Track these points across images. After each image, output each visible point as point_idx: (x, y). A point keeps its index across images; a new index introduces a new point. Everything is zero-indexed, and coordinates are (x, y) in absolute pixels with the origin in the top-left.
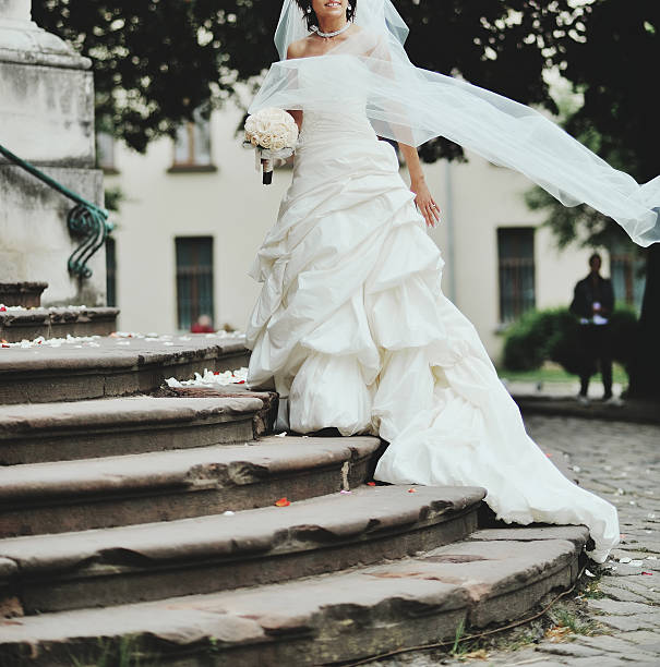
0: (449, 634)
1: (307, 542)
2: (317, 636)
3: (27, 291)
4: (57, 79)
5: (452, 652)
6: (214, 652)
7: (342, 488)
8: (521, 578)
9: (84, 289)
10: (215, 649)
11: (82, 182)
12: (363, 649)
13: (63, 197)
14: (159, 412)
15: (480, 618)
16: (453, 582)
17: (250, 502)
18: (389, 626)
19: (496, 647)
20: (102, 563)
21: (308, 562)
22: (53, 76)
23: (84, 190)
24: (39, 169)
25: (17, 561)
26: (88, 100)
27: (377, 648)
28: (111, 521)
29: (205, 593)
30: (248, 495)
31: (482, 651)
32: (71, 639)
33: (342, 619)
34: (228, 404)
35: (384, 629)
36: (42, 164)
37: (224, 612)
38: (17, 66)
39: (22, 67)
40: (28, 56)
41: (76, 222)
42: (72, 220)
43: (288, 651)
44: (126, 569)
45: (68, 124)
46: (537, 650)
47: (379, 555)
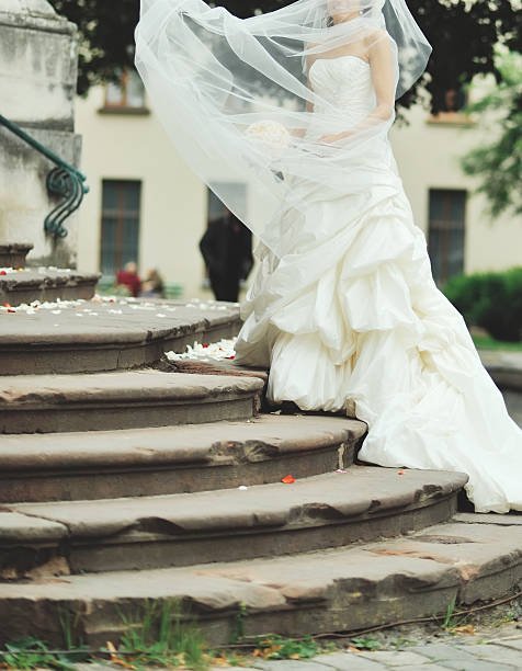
0: (442, 609)
1: (317, 519)
2: (330, 607)
3: (16, 252)
4: (43, 42)
5: (443, 626)
6: (242, 616)
7: (338, 467)
8: (505, 561)
9: (59, 248)
10: (244, 614)
11: (63, 144)
12: (368, 620)
13: (44, 157)
14: (177, 390)
15: (468, 596)
16: (446, 562)
17: (260, 478)
18: (391, 600)
19: (481, 623)
20: (140, 530)
21: (317, 537)
22: (41, 39)
23: (64, 152)
24: (22, 129)
25: (66, 524)
26: (72, 64)
27: (381, 620)
28: (140, 490)
29: (227, 562)
30: (259, 473)
31: (470, 626)
32: (121, 599)
33: (352, 592)
34: (235, 383)
35: (388, 602)
36: (26, 124)
37: (249, 581)
38: (8, 29)
39: (11, 29)
40: (18, 18)
41: (56, 183)
42: (51, 181)
43: (305, 618)
44: (161, 536)
45: (52, 87)
46: (518, 627)
47: (377, 533)
